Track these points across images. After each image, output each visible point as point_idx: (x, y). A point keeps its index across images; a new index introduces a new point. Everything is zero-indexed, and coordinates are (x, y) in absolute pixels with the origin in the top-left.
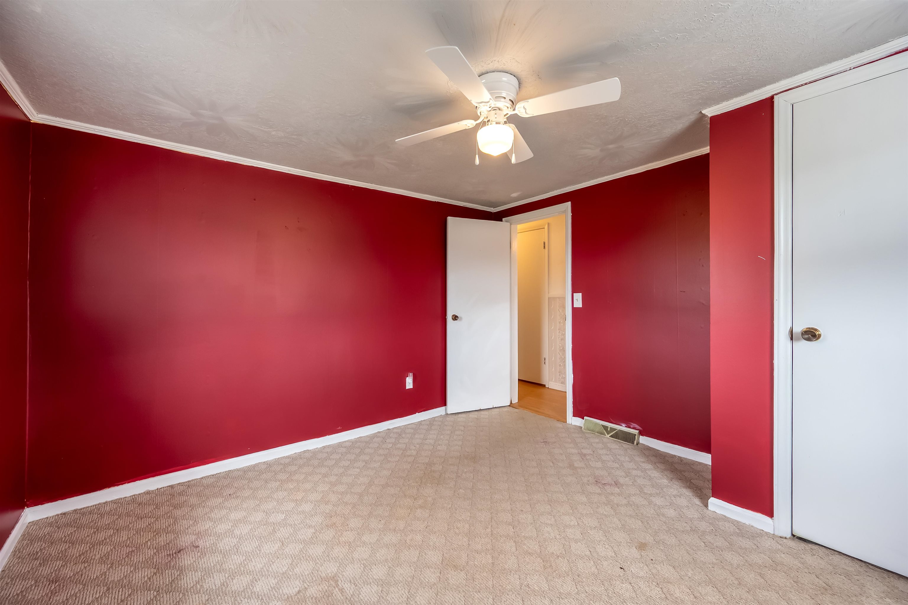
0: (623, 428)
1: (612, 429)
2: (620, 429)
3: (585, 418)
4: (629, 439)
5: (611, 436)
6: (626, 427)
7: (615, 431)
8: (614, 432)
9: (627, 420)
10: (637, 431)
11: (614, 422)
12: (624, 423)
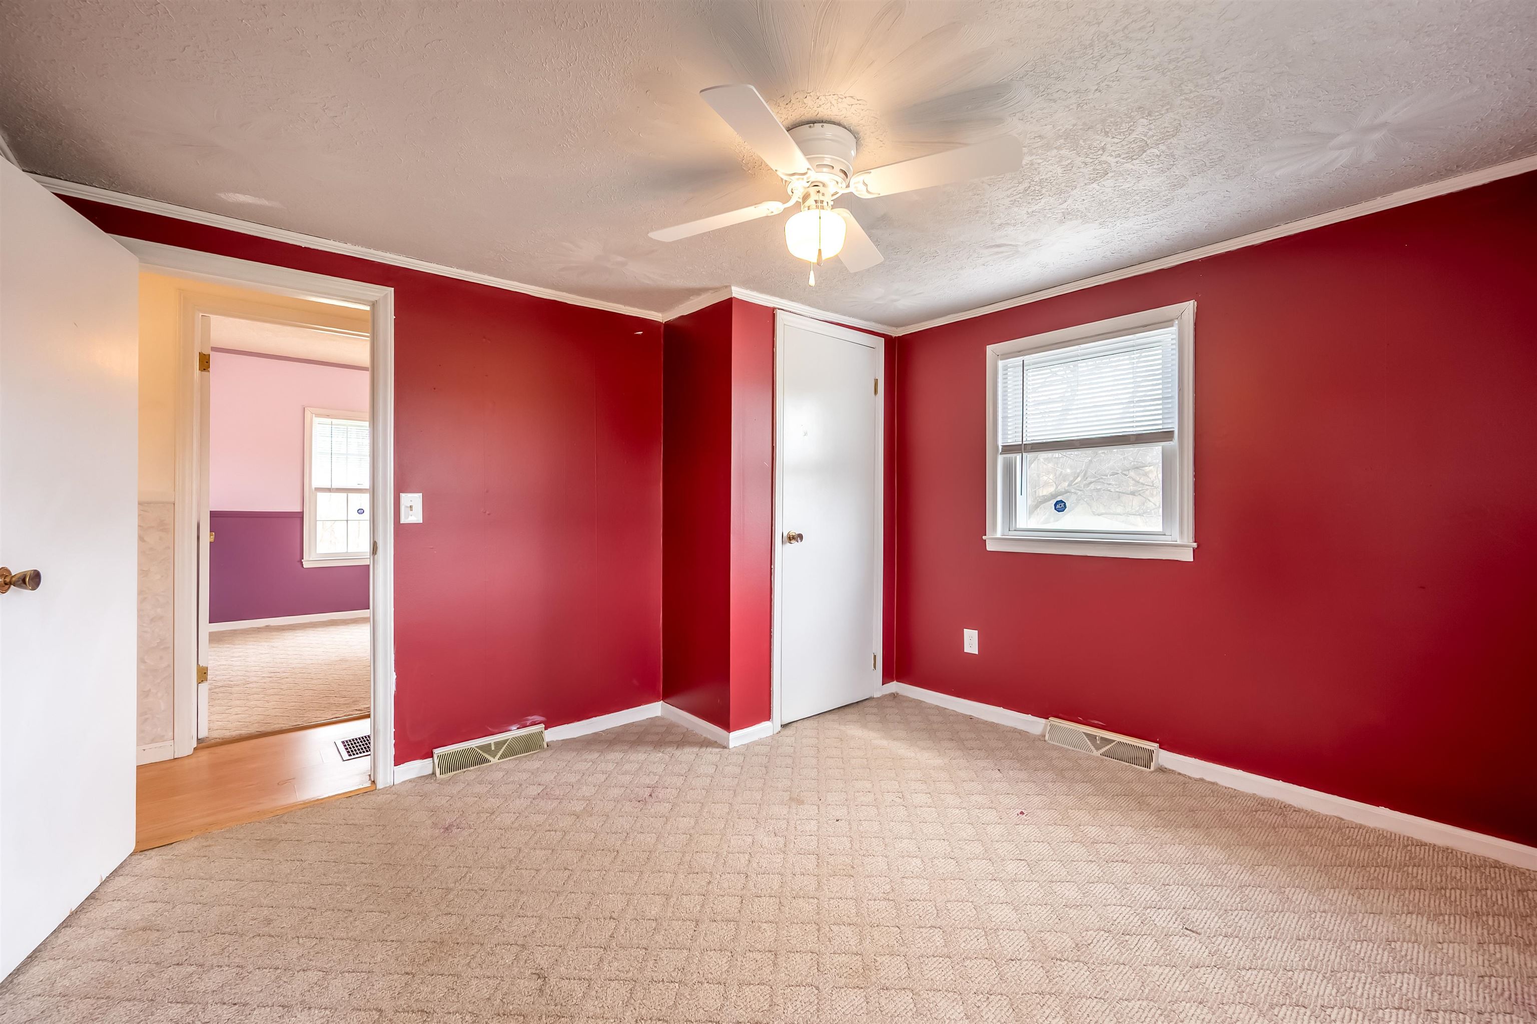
0: (515, 733)
1: (499, 745)
2: (514, 736)
3: (437, 751)
4: (531, 745)
5: (502, 757)
6: (518, 728)
7: (506, 744)
8: (504, 748)
9: (519, 718)
10: (543, 726)
11: (496, 731)
12: (514, 723)
